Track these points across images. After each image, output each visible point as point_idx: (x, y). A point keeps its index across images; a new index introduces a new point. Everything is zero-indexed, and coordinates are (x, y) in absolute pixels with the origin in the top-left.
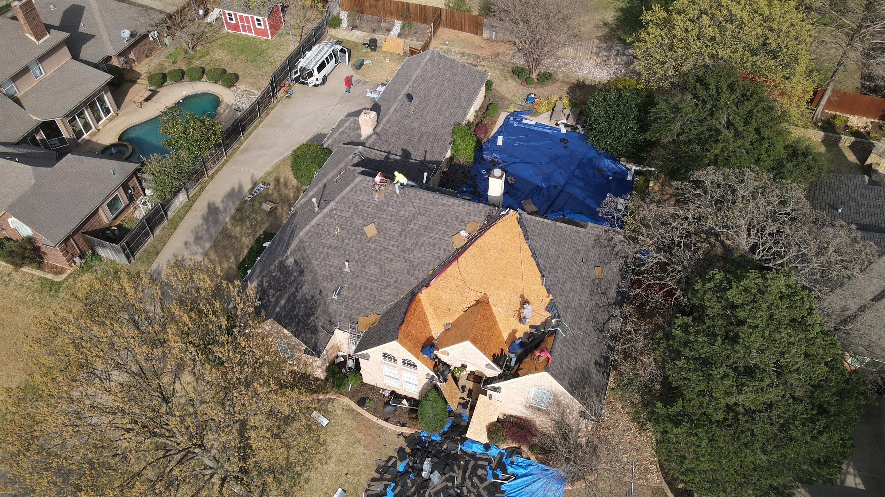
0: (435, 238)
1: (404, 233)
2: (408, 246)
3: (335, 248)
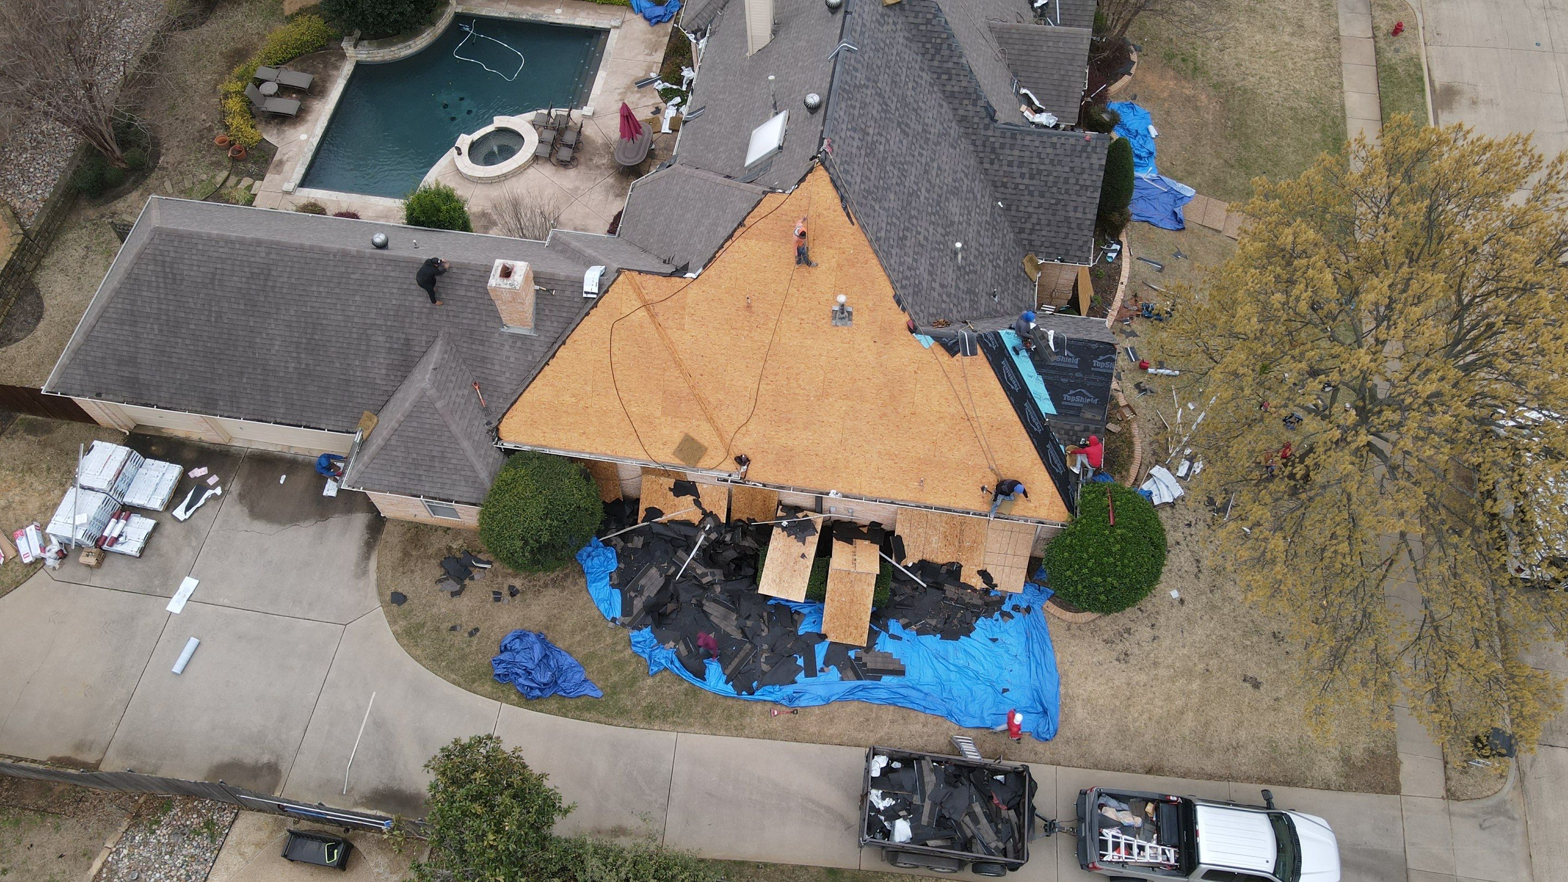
0: (907, 76)
1: (903, 126)
2: (920, 128)
3: (931, 265)
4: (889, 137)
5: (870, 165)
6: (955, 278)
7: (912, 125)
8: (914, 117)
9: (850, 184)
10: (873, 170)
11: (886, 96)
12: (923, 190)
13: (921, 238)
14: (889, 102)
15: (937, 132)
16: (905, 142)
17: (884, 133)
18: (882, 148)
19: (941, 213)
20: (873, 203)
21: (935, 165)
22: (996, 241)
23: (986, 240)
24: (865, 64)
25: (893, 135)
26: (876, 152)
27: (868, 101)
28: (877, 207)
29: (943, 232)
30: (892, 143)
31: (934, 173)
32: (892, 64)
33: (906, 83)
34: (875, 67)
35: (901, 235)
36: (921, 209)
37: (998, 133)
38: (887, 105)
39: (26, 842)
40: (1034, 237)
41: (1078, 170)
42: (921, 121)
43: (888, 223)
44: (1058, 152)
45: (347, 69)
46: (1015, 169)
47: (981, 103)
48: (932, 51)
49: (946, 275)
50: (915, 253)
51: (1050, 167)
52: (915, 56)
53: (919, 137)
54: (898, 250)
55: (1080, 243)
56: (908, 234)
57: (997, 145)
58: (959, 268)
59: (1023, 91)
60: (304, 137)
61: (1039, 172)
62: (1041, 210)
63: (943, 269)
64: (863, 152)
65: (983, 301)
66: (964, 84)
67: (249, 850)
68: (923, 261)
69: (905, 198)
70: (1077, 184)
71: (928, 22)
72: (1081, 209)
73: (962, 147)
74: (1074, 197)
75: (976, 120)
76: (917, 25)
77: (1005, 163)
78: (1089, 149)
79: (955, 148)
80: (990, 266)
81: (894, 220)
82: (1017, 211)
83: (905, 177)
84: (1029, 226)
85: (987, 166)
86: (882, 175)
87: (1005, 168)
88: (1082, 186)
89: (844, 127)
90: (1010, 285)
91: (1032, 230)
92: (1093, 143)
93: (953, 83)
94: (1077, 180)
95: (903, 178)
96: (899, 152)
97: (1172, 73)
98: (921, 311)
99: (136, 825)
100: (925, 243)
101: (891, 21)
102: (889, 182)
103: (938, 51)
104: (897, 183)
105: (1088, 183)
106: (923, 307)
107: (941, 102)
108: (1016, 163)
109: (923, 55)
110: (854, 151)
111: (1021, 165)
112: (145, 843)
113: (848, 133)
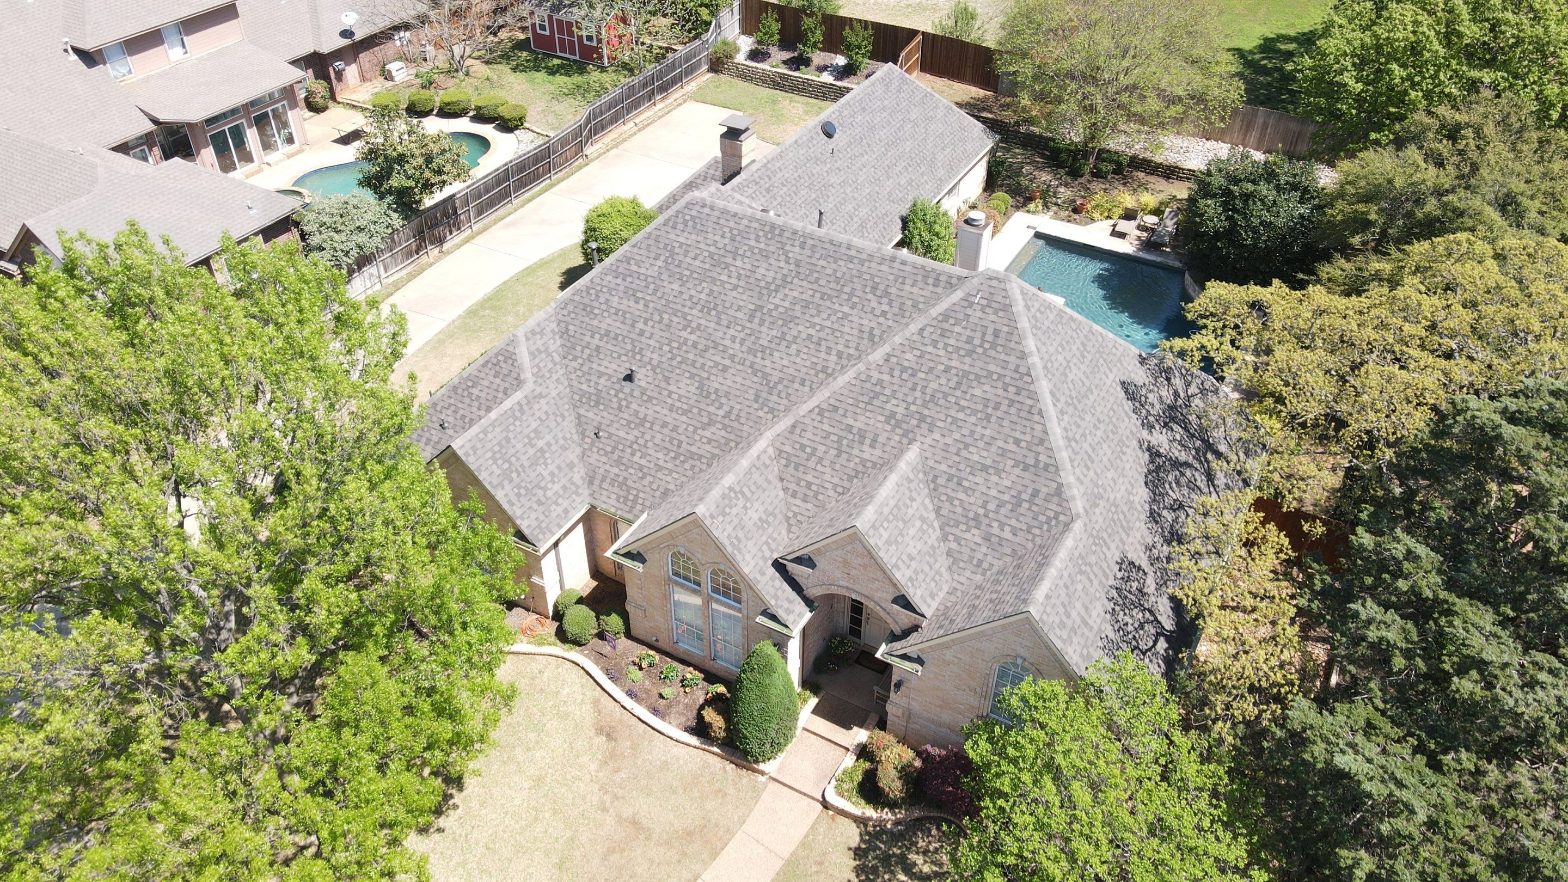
1: (759, 314)
2: (764, 342)
23: (659, 436)
27: (772, 261)
28: (659, 263)
29: (655, 363)
30: (734, 294)
31: (718, 359)
32: (828, 303)
33: (813, 325)
34: (816, 275)
35: (639, 295)
36: (672, 330)
38: (776, 291)
43: (647, 276)
49: (609, 358)
50: (625, 312)
54: (622, 288)
63: (615, 355)
64: (712, 249)
69: (679, 307)
80: (631, 438)
81: (652, 286)
86: (695, 275)
95: (699, 307)
96: (728, 305)
98: (570, 312)
101: (885, 308)
104: (691, 296)
110: (710, 236)
113: (727, 230)
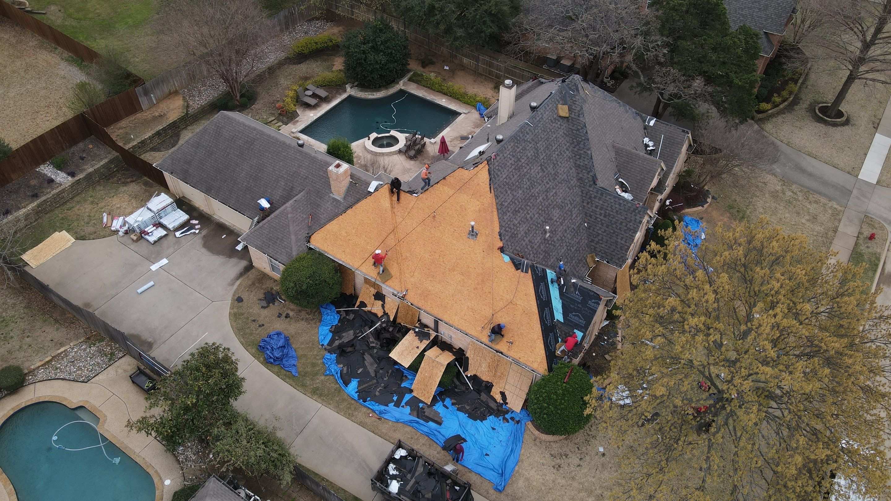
0: (557, 148)
1: (543, 167)
2: (553, 172)
3: (528, 230)
4: (532, 167)
5: (514, 174)
6: (540, 241)
7: (549, 169)
8: (551, 166)
9: (498, 176)
10: (516, 177)
11: (540, 151)
12: (541, 198)
13: (528, 216)
14: (540, 154)
15: (563, 178)
16: (540, 174)
17: (530, 165)
18: (525, 170)
19: (547, 212)
20: (507, 189)
21: (554, 191)
22: (575, 239)
23: (568, 235)
24: (534, 134)
25: (535, 168)
26: (521, 170)
27: (528, 148)
28: (509, 192)
29: (544, 220)
30: (532, 171)
31: (552, 194)
32: (550, 140)
33: (554, 151)
34: (539, 137)
35: (517, 209)
36: (535, 205)
37: (595, 190)
38: (538, 155)
39: (43, 329)
40: (597, 246)
41: (628, 220)
42: (555, 170)
43: (511, 201)
44: (621, 208)
45: (344, 96)
46: (598, 210)
47: (591, 174)
48: (576, 143)
49: (535, 238)
50: (521, 220)
51: (615, 214)
52: (566, 143)
53: (550, 176)
54: (511, 215)
55: (619, 256)
56: (521, 211)
57: (593, 196)
58: (545, 239)
59: (620, 180)
60: (312, 115)
61: (609, 215)
62: (605, 234)
63: (535, 235)
64: (513, 167)
65: (552, 260)
66: (586, 163)
67: (120, 371)
68: (524, 226)
69: (528, 196)
70: (626, 226)
71: (578, 130)
72: (624, 240)
73: (575, 191)
74: (623, 233)
75: (586, 181)
76: (572, 130)
77: (594, 205)
78: (637, 211)
79: (570, 190)
80: (565, 248)
81: (516, 201)
82: (593, 231)
83: (533, 188)
84: (596, 240)
85: (585, 204)
86: (520, 181)
87: (593, 208)
88: (628, 228)
89: (508, 153)
90: (574, 262)
91: (598, 243)
92: (640, 209)
93: (581, 161)
94: (627, 224)
95: (531, 188)
96: (535, 176)
97: (728, 215)
98: (511, 245)
99: (86, 342)
100: (530, 219)
101: (559, 123)
102: (522, 186)
103: (579, 144)
104: (526, 188)
105: (632, 228)
106: (513, 244)
107: (572, 167)
108: (599, 207)
109: (571, 144)
110: (508, 164)
111: (601, 209)
112: (85, 350)
113: (509, 156)
